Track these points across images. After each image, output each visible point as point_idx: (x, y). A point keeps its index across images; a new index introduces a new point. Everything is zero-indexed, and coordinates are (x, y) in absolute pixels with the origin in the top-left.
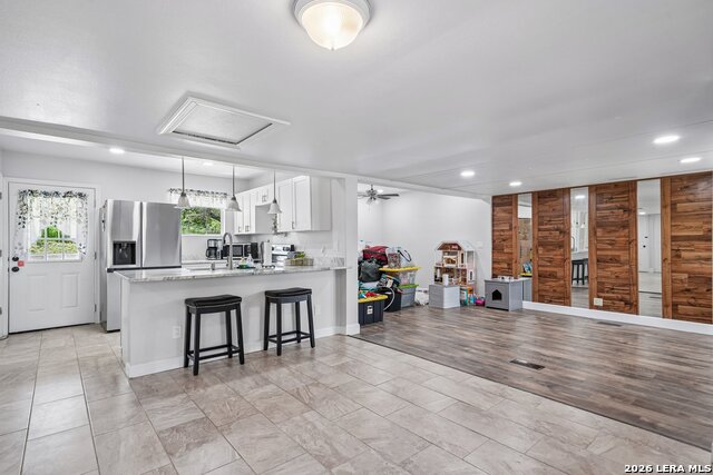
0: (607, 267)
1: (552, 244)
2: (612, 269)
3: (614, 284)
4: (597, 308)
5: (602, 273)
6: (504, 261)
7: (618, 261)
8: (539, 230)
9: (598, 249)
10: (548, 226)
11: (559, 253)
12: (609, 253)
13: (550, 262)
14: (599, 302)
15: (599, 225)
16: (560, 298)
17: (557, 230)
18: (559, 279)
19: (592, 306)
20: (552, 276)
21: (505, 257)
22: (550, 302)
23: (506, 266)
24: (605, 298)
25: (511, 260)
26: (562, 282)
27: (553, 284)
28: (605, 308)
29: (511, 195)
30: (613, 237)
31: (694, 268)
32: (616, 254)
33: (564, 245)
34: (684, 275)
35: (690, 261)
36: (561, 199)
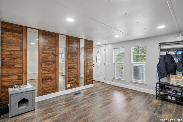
0: (72, 71)
1: (49, 61)
3: (73, 77)
4: (68, 88)
6: (14, 74)
8: (43, 53)
9: (69, 64)
10: (48, 52)
11: (53, 66)
12: (72, 65)
13: (49, 71)
14: (69, 86)
15: (69, 53)
16: (53, 89)
17: (52, 54)
18: (53, 80)
19: (67, 89)
20: (50, 78)
21: (15, 71)
22: (49, 93)
23: (16, 77)
24: (71, 84)
25: (22, 72)
26: (54, 81)
27: (50, 83)
28: (71, 88)
29: (22, 26)
31: (90, 68)
32: (74, 65)
33: (55, 62)
34: (88, 71)
35: (89, 66)
36: (55, 39)
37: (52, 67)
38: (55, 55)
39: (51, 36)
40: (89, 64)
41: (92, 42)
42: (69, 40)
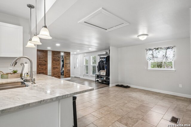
2: (56, 70)
3: (56, 73)
5: (54, 71)
7: (57, 68)
8: (39, 61)
9: (54, 65)
10: (42, 60)
12: (56, 66)
13: (42, 69)
15: (54, 60)
30: (56, 63)
31: (68, 68)
32: (57, 66)
33: (46, 65)
34: (67, 70)
35: (67, 67)
36: (45, 53)
37: (44, 67)
38: (46, 61)
39: (44, 52)
40: (67, 66)
41: (70, 53)
42: (54, 53)
